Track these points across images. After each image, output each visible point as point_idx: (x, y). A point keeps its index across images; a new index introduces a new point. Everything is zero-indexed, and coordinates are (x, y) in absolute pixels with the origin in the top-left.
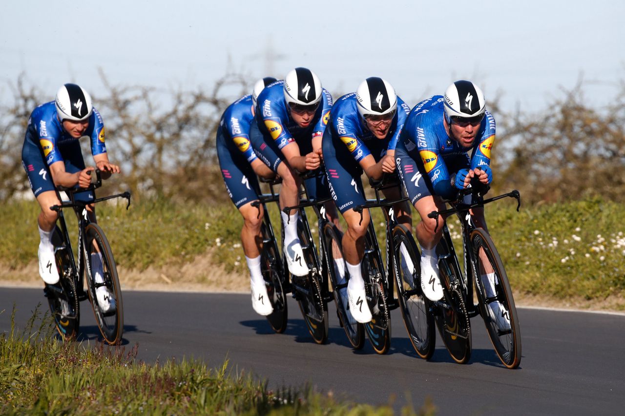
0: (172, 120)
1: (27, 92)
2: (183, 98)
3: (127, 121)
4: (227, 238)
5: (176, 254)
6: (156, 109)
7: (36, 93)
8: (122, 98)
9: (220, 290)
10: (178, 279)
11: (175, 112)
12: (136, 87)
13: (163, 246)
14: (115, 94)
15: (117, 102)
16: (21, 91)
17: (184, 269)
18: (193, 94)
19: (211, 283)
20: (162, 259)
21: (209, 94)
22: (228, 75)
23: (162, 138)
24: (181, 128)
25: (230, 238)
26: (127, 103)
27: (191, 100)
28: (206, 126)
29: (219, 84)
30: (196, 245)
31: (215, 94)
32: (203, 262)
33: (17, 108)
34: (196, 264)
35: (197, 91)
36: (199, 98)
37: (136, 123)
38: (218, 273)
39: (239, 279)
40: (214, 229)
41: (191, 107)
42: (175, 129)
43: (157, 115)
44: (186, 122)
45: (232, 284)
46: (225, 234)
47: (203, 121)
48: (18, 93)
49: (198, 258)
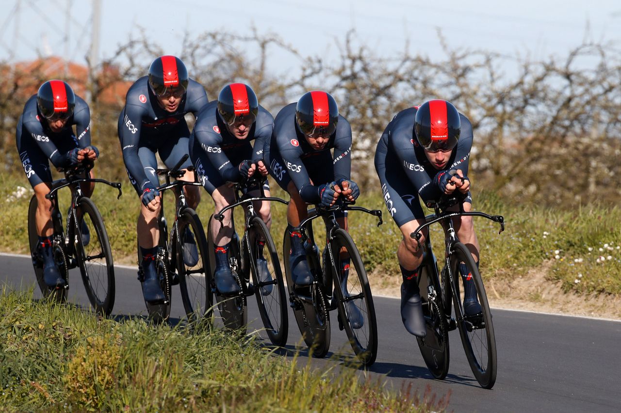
0: (517, 93)
1: (355, 52)
2: (532, 68)
3: (465, 90)
4: (568, 250)
5: (507, 265)
6: (499, 77)
7: (365, 53)
8: (462, 63)
9: (555, 312)
10: (508, 295)
11: (521, 83)
12: (479, 52)
13: (493, 255)
14: (454, 59)
15: (455, 69)
16: (349, 50)
17: (515, 283)
18: (543, 64)
19: (545, 302)
20: (491, 270)
21: (561, 65)
22: (584, 45)
23: (504, 112)
24: (526, 102)
25: (571, 251)
26: (466, 70)
27: (540, 71)
28: (555, 102)
29: (573, 54)
30: (530, 257)
31: (567, 67)
32: (538, 276)
33: (343, 68)
34: (529, 279)
35: (548, 61)
36: (549, 69)
37: (475, 93)
38: (555, 291)
39: (578, 300)
40: (553, 239)
41: (539, 79)
42: (519, 103)
43: (500, 85)
44: (532, 94)
45: (570, 305)
46: (565, 245)
47: (552, 95)
48: (345, 54)
49: (531, 271)
